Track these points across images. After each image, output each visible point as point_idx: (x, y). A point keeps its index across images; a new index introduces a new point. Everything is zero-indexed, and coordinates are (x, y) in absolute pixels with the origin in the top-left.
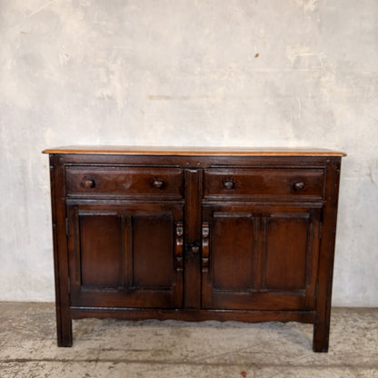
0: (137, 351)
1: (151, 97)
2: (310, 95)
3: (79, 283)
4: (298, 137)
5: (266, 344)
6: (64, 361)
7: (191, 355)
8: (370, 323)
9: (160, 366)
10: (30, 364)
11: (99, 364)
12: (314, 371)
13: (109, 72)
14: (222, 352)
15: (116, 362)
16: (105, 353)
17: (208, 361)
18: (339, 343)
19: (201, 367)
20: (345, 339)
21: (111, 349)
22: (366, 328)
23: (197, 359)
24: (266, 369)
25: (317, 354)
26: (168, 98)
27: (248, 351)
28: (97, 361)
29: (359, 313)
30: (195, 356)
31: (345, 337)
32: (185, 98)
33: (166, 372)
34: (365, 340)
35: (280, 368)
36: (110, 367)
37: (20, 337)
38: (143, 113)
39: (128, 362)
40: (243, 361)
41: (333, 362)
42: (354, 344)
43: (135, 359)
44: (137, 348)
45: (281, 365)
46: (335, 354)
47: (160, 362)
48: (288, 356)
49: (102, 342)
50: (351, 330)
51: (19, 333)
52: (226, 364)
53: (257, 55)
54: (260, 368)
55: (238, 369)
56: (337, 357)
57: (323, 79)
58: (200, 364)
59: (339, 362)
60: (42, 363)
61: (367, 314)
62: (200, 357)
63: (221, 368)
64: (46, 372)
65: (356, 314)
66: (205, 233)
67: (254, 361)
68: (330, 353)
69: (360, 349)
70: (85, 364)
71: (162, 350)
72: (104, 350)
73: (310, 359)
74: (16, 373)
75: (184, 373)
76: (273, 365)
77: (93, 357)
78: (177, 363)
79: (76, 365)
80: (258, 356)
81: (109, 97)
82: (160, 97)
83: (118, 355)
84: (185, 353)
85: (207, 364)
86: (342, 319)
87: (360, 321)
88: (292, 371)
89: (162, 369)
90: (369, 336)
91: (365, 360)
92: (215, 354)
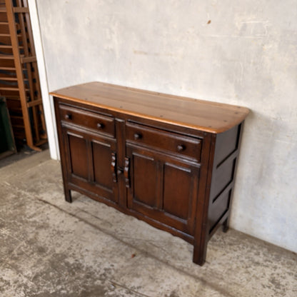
0: (96, 217)
1: (135, 52)
2: (252, 61)
3: (70, 171)
4: (238, 97)
5: (170, 244)
6: (61, 210)
7: (120, 232)
8: (266, 261)
9: (98, 231)
10: (47, 205)
11: (74, 218)
12: (177, 274)
13: (111, 32)
14: (138, 237)
15: (81, 220)
16: (81, 213)
17: (124, 240)
18: (220, 264)
19: (116, 241)
20: (228, 263)
21: (86, 212)
22: (258, 263)
23: (120, 235)
24: (150, 260)
25: (193, 264)
26: (146, 54)
27: (154, 243)
28: (74, 216)
29: (269, 250)
30: (121, 234)
31: (231, 262)
32: (157, 54)
33: (97, 236)
34: (243, 270)
35: (158, 262)
36: (76, 222)
37: (56, 188)
38: (131, 63)
39: (86, 222)
40: (142, 248)
41: (197, 274)
42: (230, 269)
43: (91, 222)
44: (99, 216)
45: (162, 261)
46: (206, 270)
47: (100, 230)
48: (173, 257)
49: (86, 206)
50: (243, 259)
51: (57, 186)
52: (131, 245)
53: (209, 22)
54: (147, 257)
55: (134, 251)
56: (204, 272)
57: (266, 47)
58: (119, 239)
59: (201, 275)
60: (51, 207)
61: (275, 253)
62: (123, 236)
63: (126, 247)
64: (49, 212)
65: (265, 250)
66: (127, 163)
67: (149, 251)
68: (203, 268)
69: (229, 274)
70: (67, 215)
71: (109, 223)
72: (83, 211)
73: (184, 265)
74: (38, 208)
75: (105, 241)
76: (157, 259)
77: (74, 213)
78: (108, 233)
79: (64, 214)
80: (156, 249)
81: (112, 50)
82: (141, 53)
83: (85, 216)
84: (119, 229)
85: (122, 241)
86: (249, 249)
87: (261, 255)
88: (164, 267)
89: (97, 234)
90: (250, 269)
91: (222, 283)
92: (133, 237)
